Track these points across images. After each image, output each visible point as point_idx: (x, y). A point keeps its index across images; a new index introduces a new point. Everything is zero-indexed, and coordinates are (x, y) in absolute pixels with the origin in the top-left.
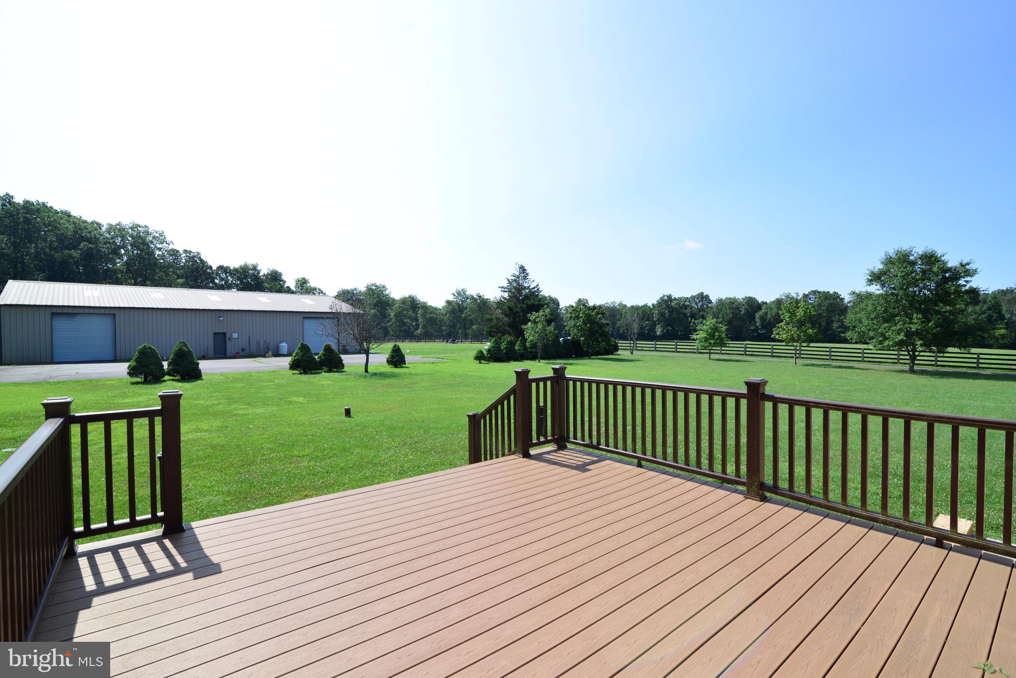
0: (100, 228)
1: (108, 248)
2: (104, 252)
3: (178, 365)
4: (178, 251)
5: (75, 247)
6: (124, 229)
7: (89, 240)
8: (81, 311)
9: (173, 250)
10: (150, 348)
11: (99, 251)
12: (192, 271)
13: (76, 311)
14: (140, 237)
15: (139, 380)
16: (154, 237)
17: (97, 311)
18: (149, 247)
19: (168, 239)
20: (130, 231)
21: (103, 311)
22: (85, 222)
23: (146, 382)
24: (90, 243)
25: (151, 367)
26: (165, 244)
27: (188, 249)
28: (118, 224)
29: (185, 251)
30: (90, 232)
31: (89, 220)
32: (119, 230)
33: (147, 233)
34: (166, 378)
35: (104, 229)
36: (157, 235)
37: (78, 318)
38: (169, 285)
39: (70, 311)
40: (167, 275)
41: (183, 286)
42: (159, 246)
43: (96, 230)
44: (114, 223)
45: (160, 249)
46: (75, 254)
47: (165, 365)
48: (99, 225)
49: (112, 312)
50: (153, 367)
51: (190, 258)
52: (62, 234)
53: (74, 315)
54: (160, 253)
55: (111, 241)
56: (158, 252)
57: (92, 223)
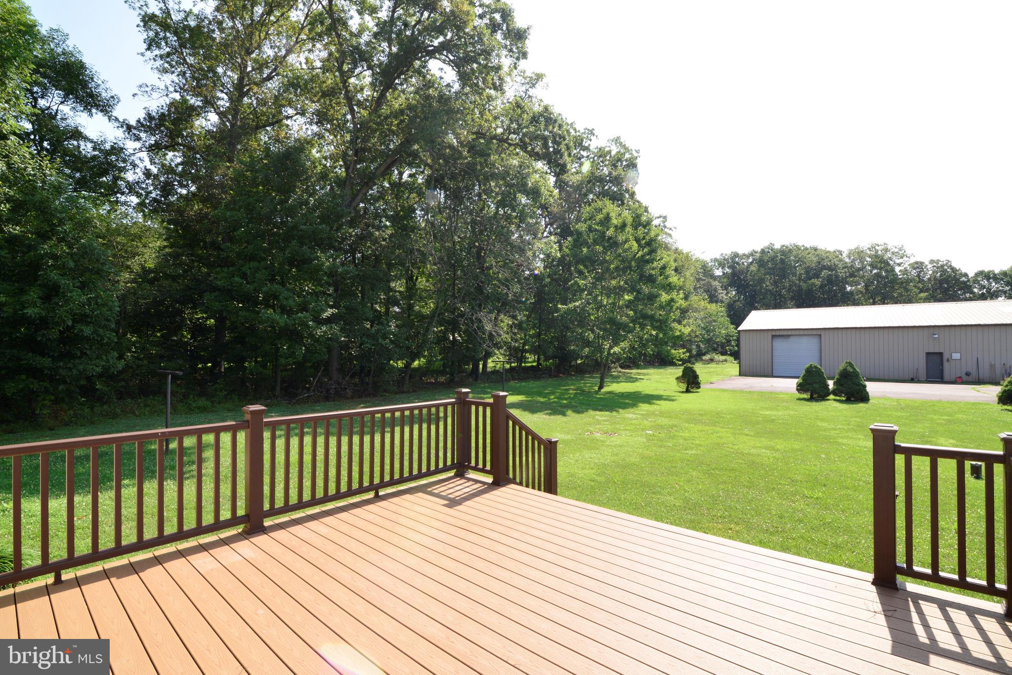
0: (842, 255)
1: (846, 272)
2: (842, 277)
3: (842, 385)
4: (922, 263)
5: (817, 276)
6: (862, 251)
7: (830, 268)
8: (794, 333)
9: (917, 263)
10: (815, 367)
11: (837, 276)
12: (941, 282)
13: (789, 333)
14: (876, 256)
15: (805, 396)
16: (893, 253)
17: (806, 333)
18: (889, 264)
19: (908, 253)
20: (868, 252)
21: (810, 333)
22: (829, 252)
23: (811, 399)
24: (830, 271)
25: (814, 385)
26: (905, 258)
27: (935, 259)
28: (857, 248)
29: (932, 262)
30: (830, 261)
31: (832, 250)
32: (859, 254)
33: (886, 250)
34: (832, 397)
35: (844, 255)
36: (896, 250)
37: (792, 339)
38: (909, 301)
39: (785, 333)
40: (907, 290)
41: (927, 300)
42: (898, 261)
43: (837, 257)
44: (853, 248)
45: (899, 265)
46: (817, 282)
47: (831, 384)
48: (841, 253)
49: (819, 333)
50: (816, 386)
51: (938, 268)
52: (809, 267)
53: (788, 336)
54: (901, 268)
55: (849, 265)
56: (897, 269)
57: (835, 251)
